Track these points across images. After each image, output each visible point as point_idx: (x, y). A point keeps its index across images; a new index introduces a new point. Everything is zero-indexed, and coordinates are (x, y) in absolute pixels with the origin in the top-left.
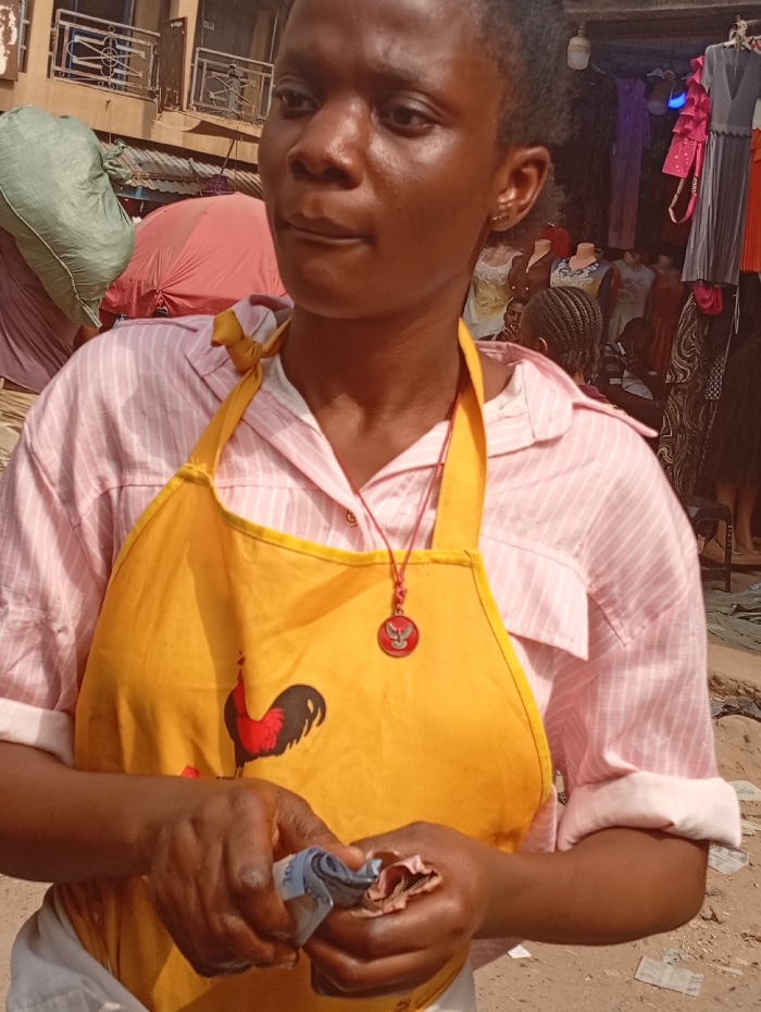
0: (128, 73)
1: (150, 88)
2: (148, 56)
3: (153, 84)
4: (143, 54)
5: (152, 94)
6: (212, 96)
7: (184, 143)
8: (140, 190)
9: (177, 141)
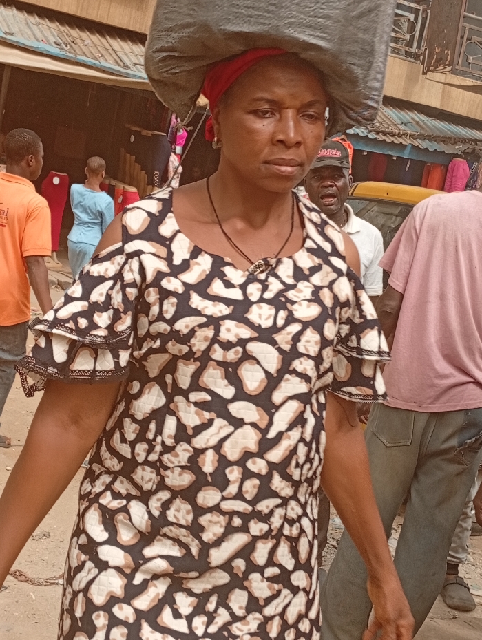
0: (398, 35)
1: (414, 50)
2: (416, 19)
3: (419, 47)
4: (412, 17)
5: (417, 57)
6: (470, 60)
7: (441, 105)
8: (409, 147)
9: (435, 102)
